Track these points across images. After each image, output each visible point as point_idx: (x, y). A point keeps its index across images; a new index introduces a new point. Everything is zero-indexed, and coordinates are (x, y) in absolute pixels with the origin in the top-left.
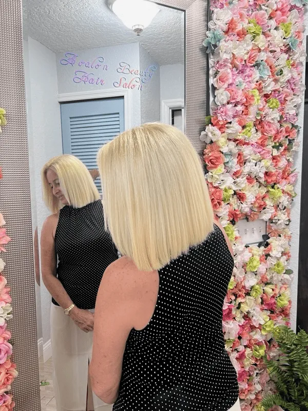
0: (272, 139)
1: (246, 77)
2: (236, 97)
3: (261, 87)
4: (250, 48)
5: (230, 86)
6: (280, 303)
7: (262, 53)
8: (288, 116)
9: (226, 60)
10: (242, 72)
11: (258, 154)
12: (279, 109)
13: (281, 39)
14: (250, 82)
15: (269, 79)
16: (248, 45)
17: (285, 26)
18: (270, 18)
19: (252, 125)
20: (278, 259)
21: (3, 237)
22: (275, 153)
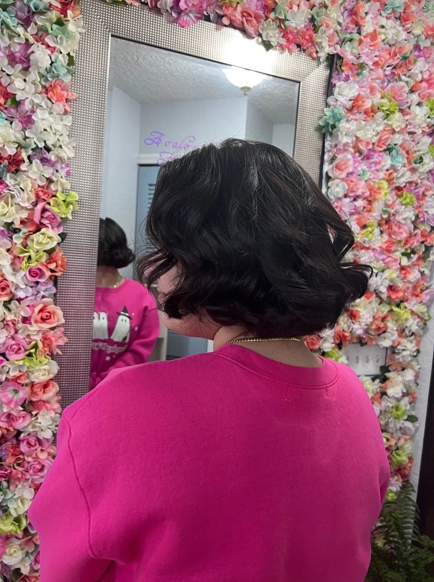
0: (402, 244)
1: (373, 165)
2: (355, 190)
3: (392, 177)
4: (381, 128)
5: (350, 176)
6: (396, 458)
7: (397, 136)
8: (426, 216)
9: (346, 145)
10: (368, 157)
11: (381, 262)
12: (415, 205)
13: (423, 119)
14: (377, 170)
15: (403, 168)
16: (378, 125)
17: (430, 103)
18: (412, 91)
19: (376, 224)
20: (398, 400)
21: (61, 337)
22: (405, 262)
